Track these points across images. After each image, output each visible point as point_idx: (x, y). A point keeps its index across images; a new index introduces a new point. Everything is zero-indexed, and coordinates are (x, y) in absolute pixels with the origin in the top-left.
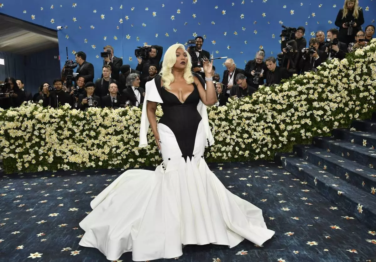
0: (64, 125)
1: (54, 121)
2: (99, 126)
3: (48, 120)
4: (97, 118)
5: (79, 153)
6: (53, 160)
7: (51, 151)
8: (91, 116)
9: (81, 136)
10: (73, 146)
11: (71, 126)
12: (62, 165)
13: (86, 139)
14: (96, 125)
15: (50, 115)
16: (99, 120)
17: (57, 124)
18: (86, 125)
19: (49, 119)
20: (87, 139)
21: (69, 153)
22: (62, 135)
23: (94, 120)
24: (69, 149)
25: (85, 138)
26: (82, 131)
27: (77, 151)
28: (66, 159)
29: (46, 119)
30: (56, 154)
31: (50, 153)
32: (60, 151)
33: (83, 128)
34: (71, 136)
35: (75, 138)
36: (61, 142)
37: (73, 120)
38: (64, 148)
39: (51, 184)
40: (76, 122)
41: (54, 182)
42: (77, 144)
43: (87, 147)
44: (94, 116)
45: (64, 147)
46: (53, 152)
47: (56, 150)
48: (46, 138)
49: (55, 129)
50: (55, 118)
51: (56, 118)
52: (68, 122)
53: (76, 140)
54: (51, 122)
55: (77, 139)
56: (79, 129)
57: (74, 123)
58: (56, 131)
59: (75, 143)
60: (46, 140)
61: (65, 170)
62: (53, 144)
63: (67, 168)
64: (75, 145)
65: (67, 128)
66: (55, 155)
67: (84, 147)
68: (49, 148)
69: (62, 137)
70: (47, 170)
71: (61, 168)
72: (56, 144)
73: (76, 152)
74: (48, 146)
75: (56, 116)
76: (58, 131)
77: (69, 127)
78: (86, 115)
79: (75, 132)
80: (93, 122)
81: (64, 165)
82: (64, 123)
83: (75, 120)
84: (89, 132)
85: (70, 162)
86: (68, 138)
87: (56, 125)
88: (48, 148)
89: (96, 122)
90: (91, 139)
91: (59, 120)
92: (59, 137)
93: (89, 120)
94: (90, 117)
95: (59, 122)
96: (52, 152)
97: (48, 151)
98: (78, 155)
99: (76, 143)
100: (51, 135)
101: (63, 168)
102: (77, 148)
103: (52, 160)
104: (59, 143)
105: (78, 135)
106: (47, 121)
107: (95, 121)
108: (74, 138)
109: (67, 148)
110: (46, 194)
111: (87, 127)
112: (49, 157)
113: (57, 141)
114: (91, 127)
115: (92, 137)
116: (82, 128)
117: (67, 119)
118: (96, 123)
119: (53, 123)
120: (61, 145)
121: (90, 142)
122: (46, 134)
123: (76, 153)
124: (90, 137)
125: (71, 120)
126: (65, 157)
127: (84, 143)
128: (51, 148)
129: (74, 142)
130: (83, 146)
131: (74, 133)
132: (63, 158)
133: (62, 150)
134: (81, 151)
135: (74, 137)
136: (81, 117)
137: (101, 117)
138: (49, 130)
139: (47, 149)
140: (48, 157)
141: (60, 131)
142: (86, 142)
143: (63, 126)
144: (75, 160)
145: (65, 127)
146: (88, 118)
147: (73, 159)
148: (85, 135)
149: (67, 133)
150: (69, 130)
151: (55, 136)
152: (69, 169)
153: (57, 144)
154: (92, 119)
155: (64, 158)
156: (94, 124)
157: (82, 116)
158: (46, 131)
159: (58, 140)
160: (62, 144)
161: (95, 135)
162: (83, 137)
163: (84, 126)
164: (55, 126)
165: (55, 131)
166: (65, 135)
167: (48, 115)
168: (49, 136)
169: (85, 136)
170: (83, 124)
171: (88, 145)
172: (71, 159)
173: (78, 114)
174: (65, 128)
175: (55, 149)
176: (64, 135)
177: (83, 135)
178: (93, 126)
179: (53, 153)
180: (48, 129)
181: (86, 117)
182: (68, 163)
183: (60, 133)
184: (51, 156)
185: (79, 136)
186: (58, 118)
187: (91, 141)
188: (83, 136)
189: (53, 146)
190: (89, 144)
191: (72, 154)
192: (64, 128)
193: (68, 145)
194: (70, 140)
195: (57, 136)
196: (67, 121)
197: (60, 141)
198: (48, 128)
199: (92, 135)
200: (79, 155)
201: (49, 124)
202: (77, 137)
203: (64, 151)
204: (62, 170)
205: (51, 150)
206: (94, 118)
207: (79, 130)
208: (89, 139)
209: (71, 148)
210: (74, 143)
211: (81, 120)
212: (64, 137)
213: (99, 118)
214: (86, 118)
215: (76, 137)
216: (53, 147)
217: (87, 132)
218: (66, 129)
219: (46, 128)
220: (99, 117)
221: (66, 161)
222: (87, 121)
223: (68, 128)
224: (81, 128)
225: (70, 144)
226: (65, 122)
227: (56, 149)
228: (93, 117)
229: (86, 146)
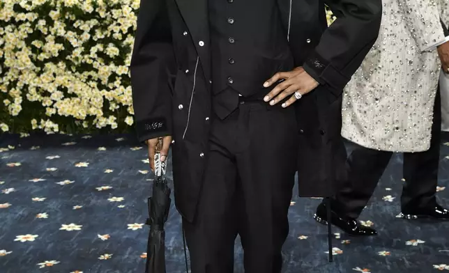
0: (46, 29)
1: (24, 20)
2: (127, 34)
3: (9, 16)
4: (124, 15)
5: (80, 94)
6: (20, 108)
7: (15, 88)
8: (109, 9)
9: (86, 56)
10: (68, 78)
11: (62, 32)
12: (42, 121)
13: (98, 64)
14: (121, 31)
15: (15, 5)
16: (128, 19)
17: (30, 25)
18: (96, 30)
19: (13, 14)
20: (100, 64)
21: (57, 95)
22: (41, 51)
23: (116, 20)
24: (57, 86)
25: (94, 59)
26: (88, 45)
27: (75, 90)
28: (51, 107)
29: (4, 14)
30: (28, 95)
31: (15, 92)
32: (38, 89)
33: (91, 38)
34: (62, 56)
35: (72, 59)
36: (39, 69)
37: (67, 17)
38: (45, 82)
39: (18, 164)
40: (74, 22)
41: (22, 161)
42: (77, 74)
43: (99, 81)
44: (117, 9)
45: (47, 79)
46: (21, 90)
47: (28, 85)
48: (5, 57)
49: (26, 36)
50: (25, 11)
51: (29, 11)
52: (55, 22)
53: (74, 65)
54: (17, 20)
55: (76, 63)
56: (81, 39)
57: (69, 26)
58: (28, 41)
59: (73, 72)
60: (5, 63)
61: (48, 133)
62: (20, 73)
63: (52, 129)
64: (71, 76)
65: (54, 37)
66: (26, 97)
67: (93, 81)
68: (12, 80)
69: (42, 56)
70: (6, 132)
71: (40, 127)
72: (27, 73)
73: (73, 93)
74: (9, 77)
75: (29, 8)
76: (33, 43)
77: (58, 35)
78: (98, 6)
79: (72, 46)
80: (115, 23)
81: (46, 120)
82: (46, 23)
83: (73, 18)
84: (105, 47)
85: (60, 114)
86: (54, 60)
87: (27, 29)
88: (10, 81)
89: (119, 25)
90: (107, 64)
91: (36, 17)
92: (34, 56)
93: (105, 19)
94: (107, 12)
95: (36, 21)
96: (18, 90)
97: (9, 87)
98: (78, 99)
99: (74, 70)
100: (16, 50)
101: (44, 128)
102: (77, 82)
103: (18, 109)
104: (34, 70)
105: (79, 53)
106: (7, 17)
107: (119, 21)
108: (68, 60)
109: (53, 81)
110: (8, 188)
111: (99, 35)
112: (12, 101)
113: (30, 64)
114: (108, 36)
115: (112, 59)
116: (89, 36)
117: (53, 14)
118: (120, 27)
119: (21, 22)
120: (39, 74)
121: (105, 71)
122: (5, 48)
123: (74, 95)
124: (107, 60)
125: (61, 17)
126: (47, 102)
127: (92, 73)
128: (17, 80)
129: (70, 70)
130: (90, 78)
131: (69, 48)
132: (44, 105)
133: (41, 86)
134: (85, 92)
135: (68, 57)
136: (87, 11)
137: (133, 13)
138: (13, 39)
139: (8, 83)
140: (9, 102)
141: (36, 43)
142: (97, 71)
143: (45, 31)
144: (70, 110)
145: (49, 33)
146: (102, 15)
147: (66, 108)
148: (96, 53)
149: (53, 49)
150: (59, 39)
151: (25, 55)
152: (56, 130)
153: (30, 73)
154: (112, 18)
155: (46, 106)
156: (116, 29)
157: (88, 8)
158: (5, 42)
159: (32, 64)
160: (41, 72)
161: (117, 54)
162: (90, 58)
163: (92, 32)
164: (25, 30)
165: (26, 43)
166: (49, 52)
167: (10, 4)
168: (12, 53)
169: (96, 56)
170: (91, 26)
171: (102, 78)
172: (63, 108)
173: (80, 4)
174: (50, 36)
175: (25, 85)
176: (47, 51)
177: (89, 53)
178: (112, 32)
179: (21, 92)
180: (10, 38)
181: (97, 10)
182: (55, 118)
183: (36, 48)
184: (16, 99)
185: (80, 56)
186: (34, 11)
187: (107, 67)
188: (91, 56)
189: (21, 77)
190: (104, 74)
191: (65, 97)
192: (46, 36)
193: (55, 75)
194: (60, 64)
195: (30, 53)
196: (53, 19)
197: (37, 66)
198: (9, 35)
199: (111, 56)
200: (81, 99)
201: (13, 26)
202: (77, 59)
203: (45, 88)
204: (41, 132)
205: (16, 86)
206: (116, 13)
207: (81, 42)
208: (103, 64)
209: (62, 82)
210: (70, 72)
211: (85, 17)
212: (47, 58)
213: (128, 15)
214: (99, 15)
215: (73, 56)
216: (22, 79)
217: (99, 47)
218: (50, 38)
219: (5, 34)
220: (128, 12)
221: (50, 112)
222: (100, 20)
223: (55, 35)
224: (86, 36)
225: (60, 74)
226: (50, 23)
227: (27, 83)
228: (113, 13)
229: (96, 79)
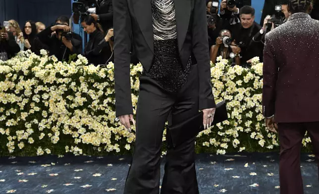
0: (76, 88)
1: (62, 82)
3: (53, 80)
5: (96, 130)
6: (59, 139)
9: (101, 106)
10: (89, 119)
11: (85, 90)
12: (72, 147)
13: (108, 110)
15: (57, 73)
17: (65, 86)
18: (107, 89)
19: (55, 79)
21: (82, 130)
22: (72, 102)
24: (82, 124)
25: (106, 108)
27: (93, 127)
28: (78, 138)
29: (50, 79)
30: (63, 130)
31: (55, 129)
32: (70, 126)
33: (104, 94)
34: (86, 105)
36: (71, 114)
37: (89, 81)
38: (74, 122)
39: (56, 175)
40: (93, 83)
41: (59, 172)
42: (95, 117)
43: (109, 121)
45: (76, 120)
46: (59, 127)
47: (64, 124)
48: (50, 106)
49: (63, 93)
50: (63, 77)
52: (82, 84)
54: (58, 82)
55: (94, 110)
56: (97, 95)
57: (90, 86)
58: (64, 96)
59: (92, 116)
60: (49, 110)
61: (76, 155)
62: (59, 116)
63: (78, 152)
64: (91, 118)
65: (80, 93)
66: (62, 132)
67: (105, 121)
68: (54, 121)
69: (73, 106)
70: (49, 154)
71: (71, 151)
72: (63, 116)
74: (52, 119)
75: (65, 75)
76: (67, 97)
78: (108, 74)
79: (92, 99)
81: (74, 147)
82: (76, 84)
83: (93, 81)
85: (84, 142)
86: (80, 108)
88: (52, 121)
91: (70, 81)
92: (68, 105)
95: (70, 83)
96: (57, 127)
97: (52, 126)
98: (95, 133)
100: (56, 101)
101: (73, 152)
102: (95, 122)
103: (57, 139)
104: (68, 115)
105: (96, 103)
106: (51, 81)
108: (90, 108)
109: (79, 122)
110: (49, 189)
111: (109, 92)
112: (53, 134)
113: (65, 110)
116: (103, 92)
117: (82, 78)
119: (60, 84)
120: (70, 117)
122: (50, 100)
123: (93, 130)
125: (86, 81)
126: (75, 135)
127: (104, 116)
128: (57, 121)
129: (91, 114)
130: (103, 119)
131: (90, 100)
132: (73, 137)
133: (72, 124)
134: (100, 128)
135: (89, 106)
136: (102, 76)
138: (55, 94)
139: (51, 123)
141: (70, 97)
142: (107, 115)
143: (75, 89)
144: (90, 140)
145: (78, 91)
146: (111, 79)
147: (87, 139)
148: (107, 103)
149: (80, 101)
150: (84, 95)
151: (63, 103)
152: (81, 153)
153: (65, 116)
155: (75, 138)
158: (50, 97)
159: (67, 110)
160: (72, 116)
162: (103, 107)
163: (105, 90)
164: (63, 89)
166: (78, 103)
167: (54, 72)
168: (54, 104)
169: (107, 105)
170: (104, 87)
171: (110, 119)
173: (97, 72)
176: (76, 102)
177: (103, 104)
179: (59, 129)
181: (108, 77)
182: (80, 145)
183: (69, 100)
184: (56, 133)
185: (97, 106)
186: (69, 77)
188: (104, 105)
189: (59, 119)
190: (112, 117)
191: (87, 132)
192: (76, 92)
193: (80, 117)
194: (84, 110)
195: (65, 103)
196: (80, 82)
197: (69, 112)
198: (52, 92)
200: (97, 133)
201: (55, 86)
202: (95, 107)
203: (75, 126)
204: (71, 154)
205: (56, 124)
207: (98, 97)
208: (111, 110)
209: (85, 122)
210: (90, 116)
211: (101, 80)
212: (76, 106)
214: (109, 79)
215: (92, 106)
216: (60, 120)
217: (109, 100)
218: (78, 94)
219: (50, 91)
221: (77, 141)
222: (110, 82)
223: (81, 92)
224: (101, 93)
225: (84, 117)
226: (78, 84)
227: (63, 123)
229: (107, 120)
